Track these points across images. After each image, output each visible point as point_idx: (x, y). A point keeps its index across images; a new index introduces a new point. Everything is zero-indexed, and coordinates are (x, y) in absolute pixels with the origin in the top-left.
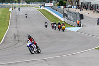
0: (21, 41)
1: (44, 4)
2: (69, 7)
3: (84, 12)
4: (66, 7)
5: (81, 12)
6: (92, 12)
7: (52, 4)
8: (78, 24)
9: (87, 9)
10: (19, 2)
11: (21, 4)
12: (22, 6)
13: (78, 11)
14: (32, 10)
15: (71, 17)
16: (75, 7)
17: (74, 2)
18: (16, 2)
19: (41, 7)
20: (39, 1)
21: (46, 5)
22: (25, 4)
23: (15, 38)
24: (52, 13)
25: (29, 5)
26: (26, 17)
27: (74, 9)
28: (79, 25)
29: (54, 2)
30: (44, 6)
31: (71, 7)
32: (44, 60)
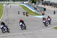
0: (10, 23)
1: (23, 2)
3: (46, 7)
4: (36, 4)
5: (44, 7)
6: (51, 7)
7: (28, 2)
8: (43, 14)
9: (48, 5)
11: (10, 2)
12: (11, 3)
13: (43, 6)
14: (16, 5)
15: (39, 10)
16: (41, 4)
17: (40, 1)
19: (21, 3)
23: (6, 21)
24: (28, 7)
27: (40, 5)
29: (29, 1)
30: (23, 3)
31: (39, 4)
32: (23, 34)
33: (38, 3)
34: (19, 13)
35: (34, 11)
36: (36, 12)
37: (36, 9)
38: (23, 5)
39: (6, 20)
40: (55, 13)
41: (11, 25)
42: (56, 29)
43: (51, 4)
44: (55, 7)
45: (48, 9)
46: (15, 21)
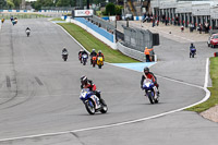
0: (21, 92)
1: (73, 12)
2: (127, 19)
3: (161, 29)
4: (121, 19)
5: (154, 30)
6: (178, 28)
7: (91, 11)
9: (166, 22)
10: (17, 6)
12: (25, 17)
13: (148, 27)
14: (46, 23)
15: (133, 40)
16: (141, 18)
17: (138, 8)
18: (10, 7)
19: (66, 17)
20: (60, 6)
21: (77, 13)
22: (31, 11)
23: (9, 85)
24: (90, 30)
25: (39, 13)
26: (28, 34)
27: (138, 23)
28: (149, 58)
29: (94, 6)
30: (73, 16)
31: (132, 19)
32: (73, 134)
33: (128, 15)
34: (65, 57)
35: (113, 45)
36: (123, 49)
37: (123, 39)
38: (73, 21)
39: (8, 80)
40: (193, 53)
41: (28, 100)
42: (198, 113)
43: (179, 20)
44: (194, 28)
45: (169, 37)
46: (41, 84)
